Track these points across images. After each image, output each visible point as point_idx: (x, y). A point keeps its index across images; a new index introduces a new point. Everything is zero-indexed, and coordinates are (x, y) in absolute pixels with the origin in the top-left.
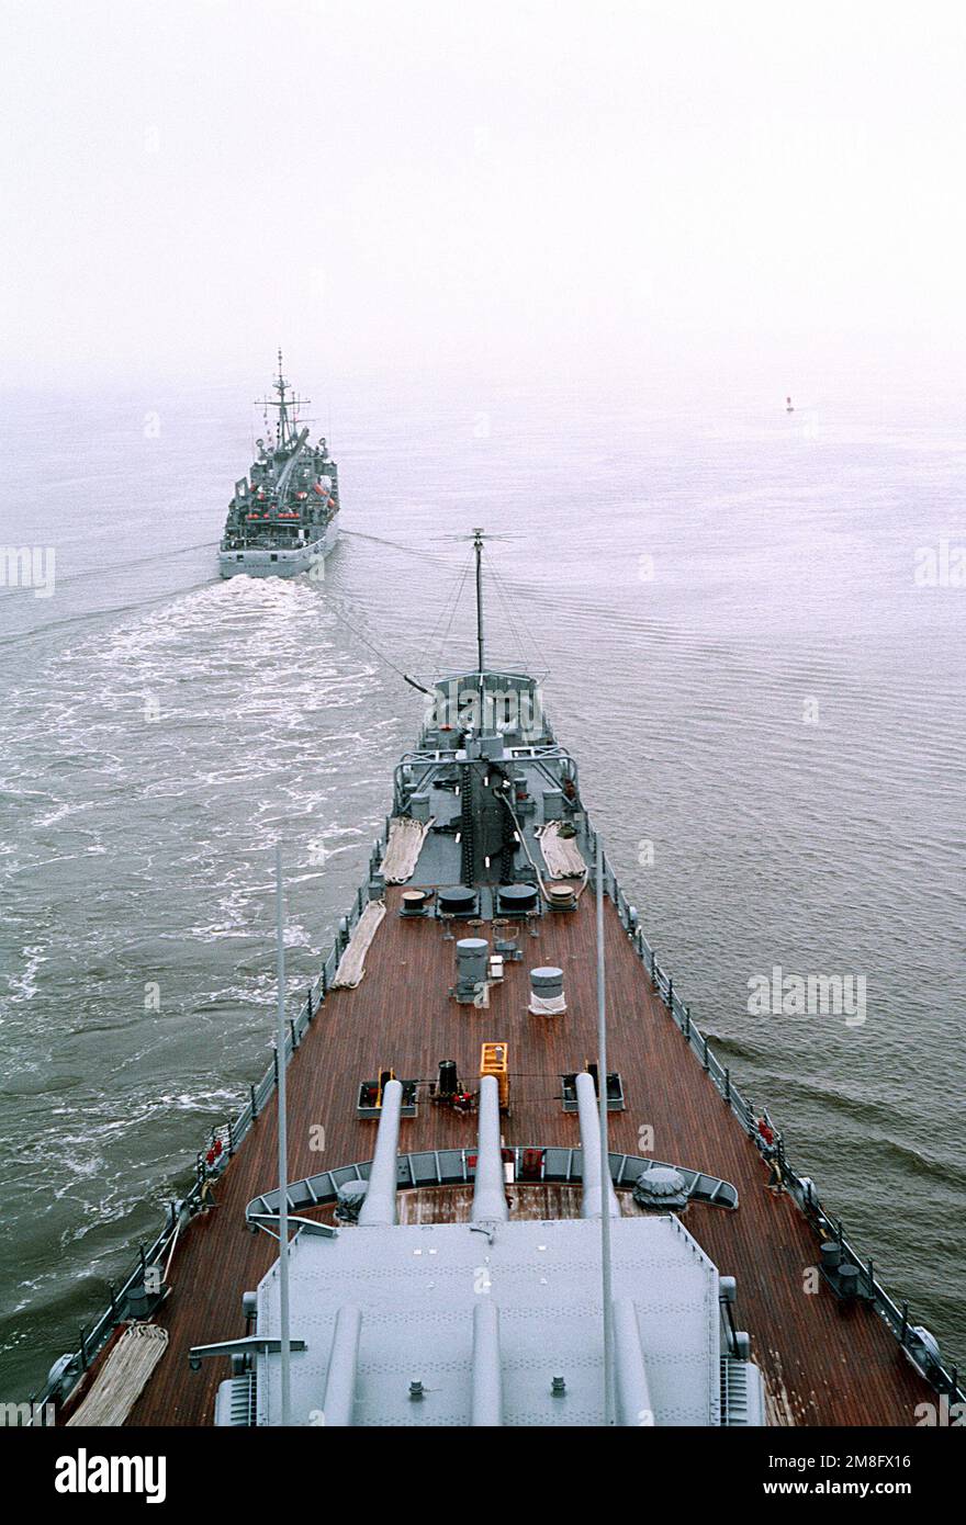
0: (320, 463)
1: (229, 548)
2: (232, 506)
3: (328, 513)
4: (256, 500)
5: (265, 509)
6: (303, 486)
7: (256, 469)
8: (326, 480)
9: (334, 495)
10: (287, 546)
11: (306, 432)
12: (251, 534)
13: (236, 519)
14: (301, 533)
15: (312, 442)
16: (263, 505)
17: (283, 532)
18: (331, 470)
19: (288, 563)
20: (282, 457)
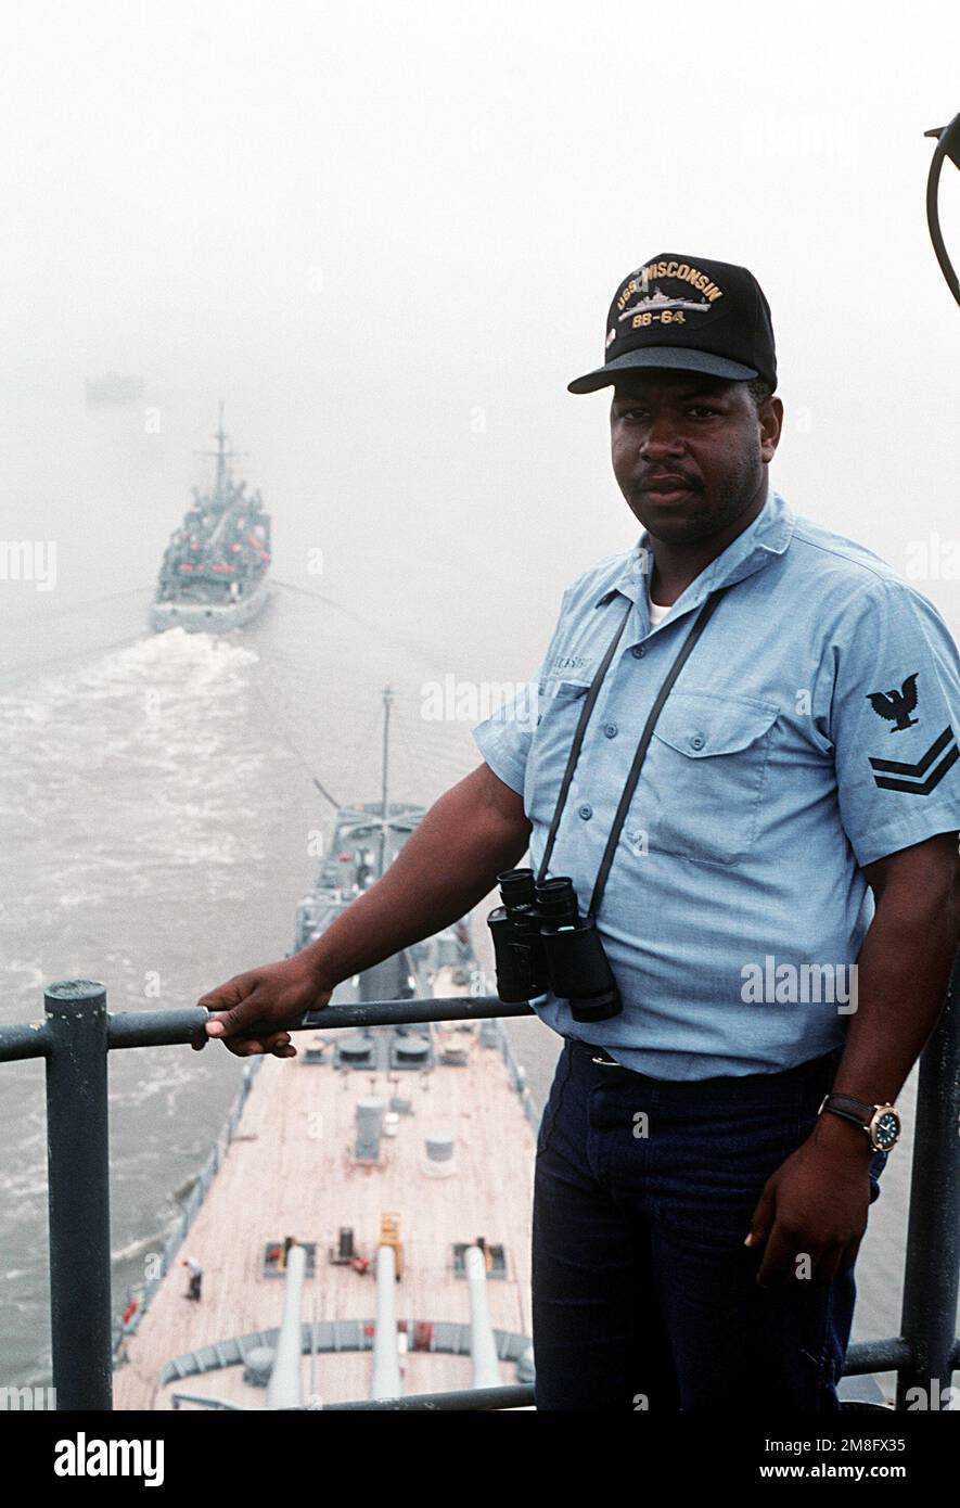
0: (255, 515)
1: (161, 599)
2: (167, 554)
3: (261, 567)
4: (190, 550)
5: (198, 560)
6: (238, 537)
7: (192, 518)
8: (260, 531)
9: (267, 548)
10: (219, 600)
11: (243, 486)
12: (184, 585)
13: (169, 569)
14: (234, 588)
15: (248, 494)
16: (197, 557)
17: (216, 586)
18: (265, 521)
19: (221, 620)
20: (217, 510)
